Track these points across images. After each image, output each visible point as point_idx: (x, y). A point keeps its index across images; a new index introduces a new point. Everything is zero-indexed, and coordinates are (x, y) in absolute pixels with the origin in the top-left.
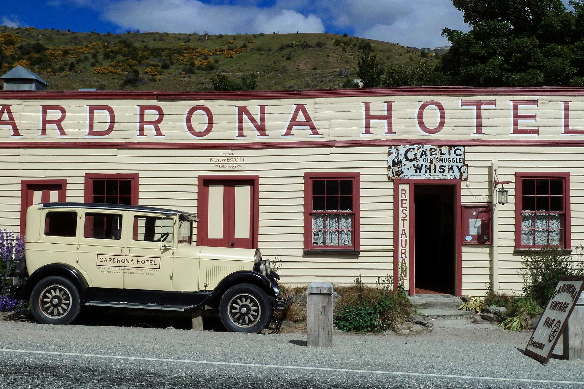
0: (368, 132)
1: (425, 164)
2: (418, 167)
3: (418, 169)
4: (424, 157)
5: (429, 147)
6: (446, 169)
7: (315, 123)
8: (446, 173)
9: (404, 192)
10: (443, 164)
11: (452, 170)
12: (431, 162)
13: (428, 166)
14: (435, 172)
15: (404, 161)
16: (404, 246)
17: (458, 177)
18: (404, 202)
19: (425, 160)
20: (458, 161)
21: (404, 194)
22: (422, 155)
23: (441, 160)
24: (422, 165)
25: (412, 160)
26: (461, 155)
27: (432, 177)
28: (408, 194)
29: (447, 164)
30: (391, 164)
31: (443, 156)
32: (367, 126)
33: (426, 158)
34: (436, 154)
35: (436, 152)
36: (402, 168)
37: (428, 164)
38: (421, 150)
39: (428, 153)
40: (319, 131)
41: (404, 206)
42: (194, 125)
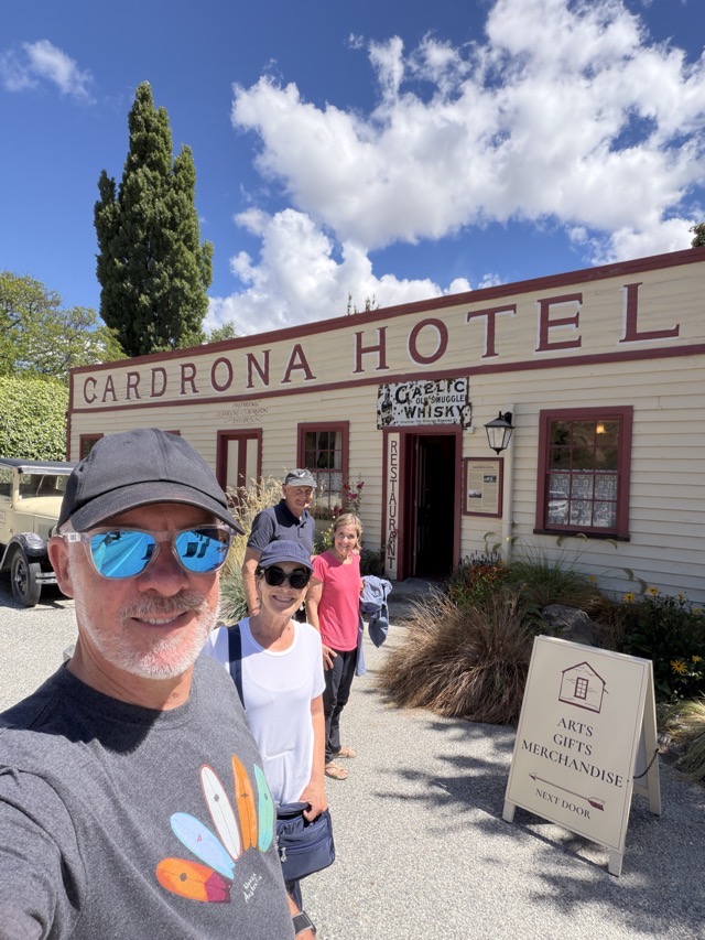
0: (358, 370)
1: (418, 406)
2: (409, 411)
3: (410, 413)
4: (417, 396)
5: (423, 383)
6: (444, 411)
7: (310, 365)
8: (443, 417)
9: (394, 444)
10: (440, 404)
11: (451, 412)
12: (426, 403)
13: (422, 409)
14: (429, 416)
15: (394, 404)
16: (392, 515)
17: (458, 422)
18: (393, 457)
19: (419, 401)
20: (459, 399)
21: (394, 447)
22: (415, 394)
23: (438, 399)
24: (415, 408)
25: (405, 402)
26: (463, 390)
27: (426, 424)
28: (398, 447)
29: (445, 405)
30: (380, 408)
31: (441, 394)
32: (359, 362)
33: (420, 398)
34: (432, 392)
35: (433, 389)
36: (393, 413)
37: (422, 406)
40: (313, 375)
41: (394, 462)
42: (217, 380)
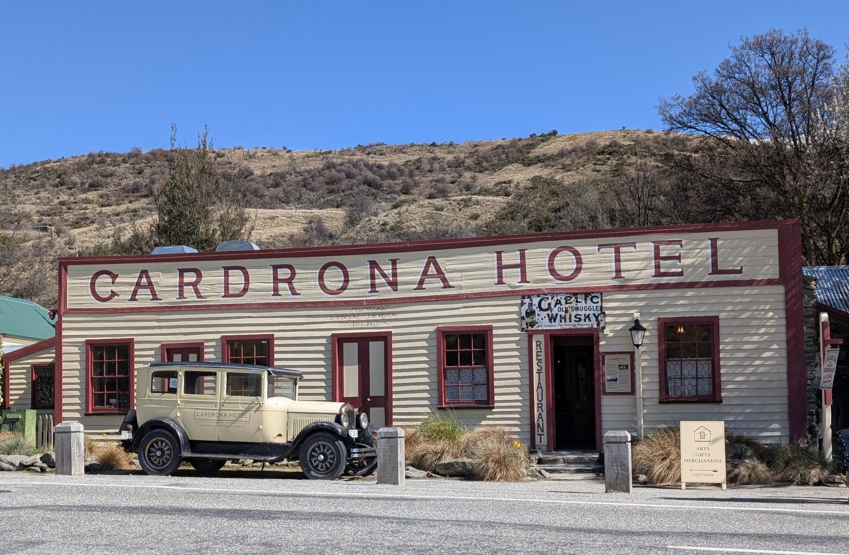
0: (500, 282)
1: (559, 313)
2: (552, 317)
3: (552, 319)
4: (558, 306)
5: (563, 296)
6: (583, 317)
7: (447, 276)
8: (582, 322)
9: (539, 343)
10: (579, 312)
11: (589, 319)
12: (566, 312)
13: (563, 315)
14: (570, 321)
15: (537, 311)
16: (540, 400)
17: (595, 326)
18: (539, 354)
19: (560, 310)
20: (595, 309)
21: (539, 345)
22: (556, 304)
23: (577, 309)
24: (557, 314)
25: (547, 310)
26: (598, 302)
27: (568, 327)
28: (543, 346)
29: (583, 312)
30: (524, 314)
31: (579, 305)
32: (500, 276)
33: (561, 307)
34: (571, 303)
35: (572, 300)
36: (536, 318)
37: (563, 314)
38: (555, 299)
39: (563, 301)
40: (451, 283)
42: (326, 283)
